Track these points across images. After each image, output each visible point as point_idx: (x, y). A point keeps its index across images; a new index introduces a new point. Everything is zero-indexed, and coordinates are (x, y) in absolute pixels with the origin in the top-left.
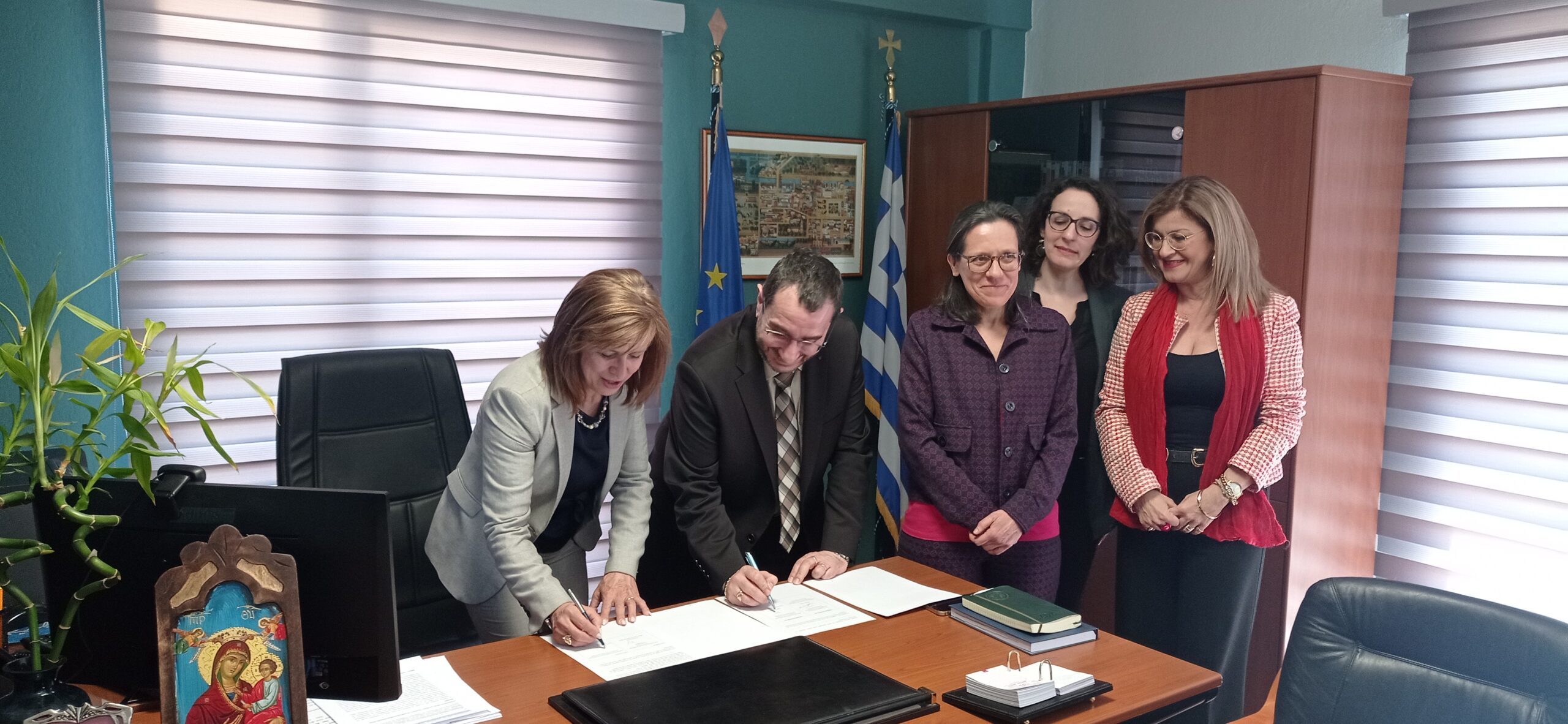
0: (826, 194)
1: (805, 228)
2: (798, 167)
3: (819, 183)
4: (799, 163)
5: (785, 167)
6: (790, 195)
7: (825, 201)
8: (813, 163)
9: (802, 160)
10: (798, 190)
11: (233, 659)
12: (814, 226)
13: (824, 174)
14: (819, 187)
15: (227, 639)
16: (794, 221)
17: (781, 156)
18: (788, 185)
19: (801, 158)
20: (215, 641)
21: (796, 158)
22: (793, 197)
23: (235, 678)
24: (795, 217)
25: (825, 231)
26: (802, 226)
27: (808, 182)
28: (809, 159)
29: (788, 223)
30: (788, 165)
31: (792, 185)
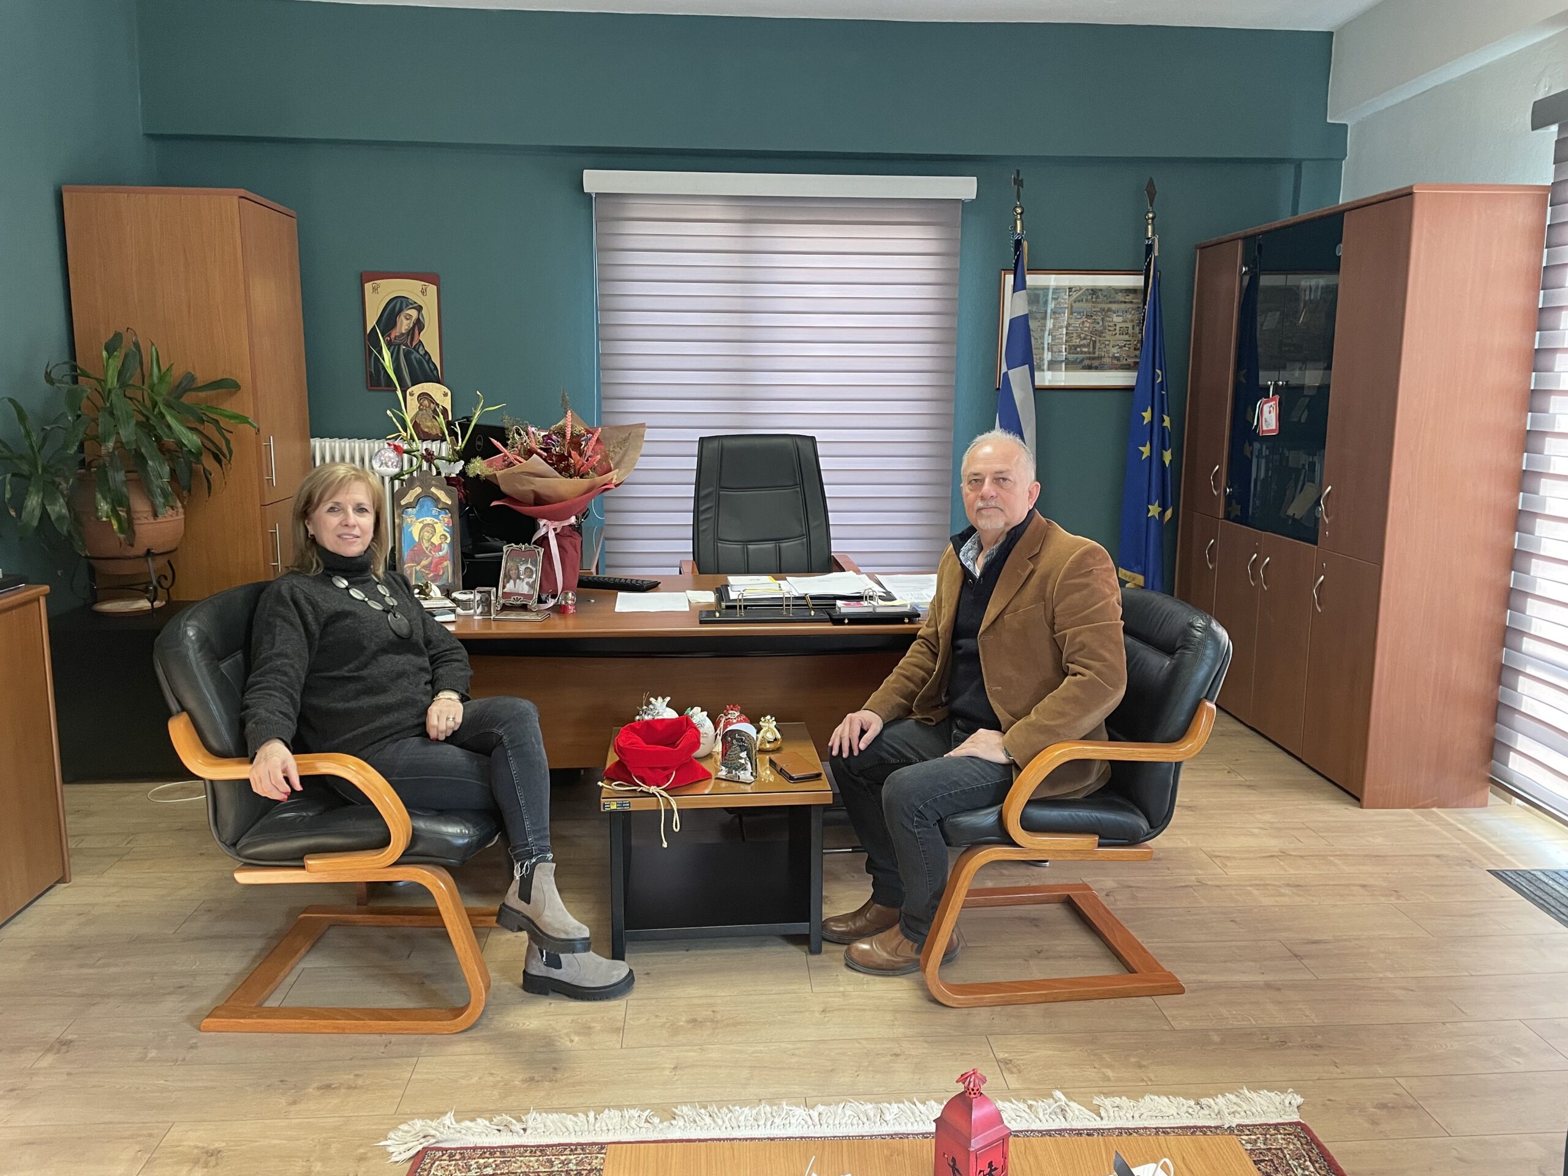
0: (1116, 319)
1: (1094, 348)
2: (1090, 297)
3: (1109, 310)
4: (1090, 294)
5: (1077, 298)
6: (1082, 320)
7: (1115, 325)
8: (1105, 294)
9: (1094, 291)
10: (1088, 316)
11: (428, 532)
12: (1103, 346)
13: (1114, 302)
14: (1109, 313)
15: (425, 522)
16: (1085, 342)
17: (1073, 289)
18: (1079, 313)
19: (1092, 290)
20: (420, 522)
21: (1087, 290)
22: (1083, 322)
23: (429, 540)
24: (1085, 339)
25: (1115, 350)
26: (1091, 346)
27: (1098, 309)
28: (1101, 290)
29: (1078, 344)
30: (1080, 296)
31: (1083, 312)
